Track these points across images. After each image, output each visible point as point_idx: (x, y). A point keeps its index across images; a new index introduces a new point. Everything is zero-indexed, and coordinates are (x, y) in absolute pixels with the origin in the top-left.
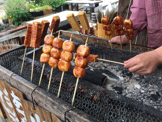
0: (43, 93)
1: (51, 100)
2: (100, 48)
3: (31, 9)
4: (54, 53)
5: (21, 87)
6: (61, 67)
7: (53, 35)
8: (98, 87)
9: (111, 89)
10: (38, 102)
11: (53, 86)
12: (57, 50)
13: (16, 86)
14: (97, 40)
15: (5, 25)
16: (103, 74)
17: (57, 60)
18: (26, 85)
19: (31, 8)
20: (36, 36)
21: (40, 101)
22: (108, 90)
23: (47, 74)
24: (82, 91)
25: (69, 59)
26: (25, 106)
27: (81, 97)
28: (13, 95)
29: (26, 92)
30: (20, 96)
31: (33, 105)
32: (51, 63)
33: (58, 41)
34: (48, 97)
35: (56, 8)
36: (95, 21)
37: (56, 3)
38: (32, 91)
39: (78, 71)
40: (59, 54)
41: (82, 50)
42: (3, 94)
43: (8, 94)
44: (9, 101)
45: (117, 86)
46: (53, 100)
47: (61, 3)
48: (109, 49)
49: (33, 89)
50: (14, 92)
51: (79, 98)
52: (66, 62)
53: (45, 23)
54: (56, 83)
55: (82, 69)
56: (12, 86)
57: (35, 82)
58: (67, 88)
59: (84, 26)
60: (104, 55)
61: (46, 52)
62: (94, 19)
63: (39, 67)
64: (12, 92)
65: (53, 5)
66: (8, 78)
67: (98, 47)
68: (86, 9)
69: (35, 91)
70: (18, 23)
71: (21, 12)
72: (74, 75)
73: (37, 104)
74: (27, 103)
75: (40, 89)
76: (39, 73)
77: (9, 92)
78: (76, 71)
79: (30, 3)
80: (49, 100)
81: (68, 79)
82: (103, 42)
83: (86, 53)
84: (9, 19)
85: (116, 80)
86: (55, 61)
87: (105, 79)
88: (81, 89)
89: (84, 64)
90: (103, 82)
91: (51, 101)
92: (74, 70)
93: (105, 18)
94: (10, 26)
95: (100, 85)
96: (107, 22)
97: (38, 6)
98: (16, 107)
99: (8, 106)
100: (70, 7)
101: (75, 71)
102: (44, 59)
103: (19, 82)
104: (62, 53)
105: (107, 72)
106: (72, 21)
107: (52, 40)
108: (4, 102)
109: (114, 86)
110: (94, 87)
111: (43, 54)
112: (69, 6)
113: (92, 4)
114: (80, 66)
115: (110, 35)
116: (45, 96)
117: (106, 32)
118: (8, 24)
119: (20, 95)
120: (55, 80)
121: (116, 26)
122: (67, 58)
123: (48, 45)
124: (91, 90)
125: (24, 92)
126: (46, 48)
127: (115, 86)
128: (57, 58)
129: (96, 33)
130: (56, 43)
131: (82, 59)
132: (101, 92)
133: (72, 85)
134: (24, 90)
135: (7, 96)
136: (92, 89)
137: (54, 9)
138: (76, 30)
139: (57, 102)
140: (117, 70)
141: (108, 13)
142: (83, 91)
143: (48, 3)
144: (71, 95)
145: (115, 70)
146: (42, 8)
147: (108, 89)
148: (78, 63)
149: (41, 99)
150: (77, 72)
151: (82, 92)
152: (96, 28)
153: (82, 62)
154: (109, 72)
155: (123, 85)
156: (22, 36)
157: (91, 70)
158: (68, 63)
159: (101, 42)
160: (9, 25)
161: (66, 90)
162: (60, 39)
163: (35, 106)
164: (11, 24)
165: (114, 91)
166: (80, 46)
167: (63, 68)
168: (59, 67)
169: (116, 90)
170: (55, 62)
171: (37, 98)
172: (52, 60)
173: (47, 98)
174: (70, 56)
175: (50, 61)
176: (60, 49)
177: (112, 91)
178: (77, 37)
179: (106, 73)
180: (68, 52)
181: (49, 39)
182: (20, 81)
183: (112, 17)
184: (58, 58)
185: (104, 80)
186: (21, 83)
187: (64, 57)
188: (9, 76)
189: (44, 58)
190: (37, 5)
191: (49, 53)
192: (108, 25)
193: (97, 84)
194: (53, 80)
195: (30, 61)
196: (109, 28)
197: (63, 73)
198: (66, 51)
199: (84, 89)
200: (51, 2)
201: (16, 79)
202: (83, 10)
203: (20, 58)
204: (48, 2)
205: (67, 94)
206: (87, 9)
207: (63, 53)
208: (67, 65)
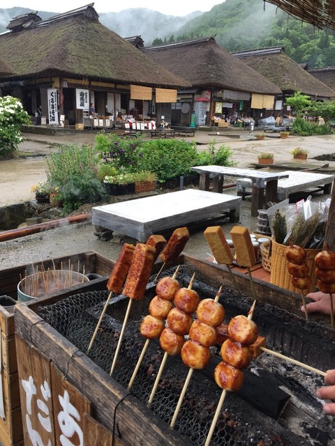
0: (141, 410)
1: (159, 432)
2: (277, 314)
3: (106, 178)
4: (177, 320)
5: (91, 387)
6: (187, 356)
7: (176, 279)
8: (268, 421)
9: (300, 432)
10: (124, 432)
11: (160, 398)
12: (184, 316)
13: (79, 381)
14: (271, 293)
15: (40, 206)
16: (281, 387)
17: (179, 337)
18: (104, 383)
19: (109, 175)
20: (139, 274)
21: (130, 430)
22: (293, 434)
23: (150, 363)
24: (230, 423)
25: (208, 342)
26: (92, 436)
27: (227, 438)
28: (64, 400)
29: (99, 401)
30: (83, 407)
31: (111, 436)
32: (167, 343)
33: (188, 297)
34: (151, 424)
35: (167, 180)
36: (265, 230)
37: (169, 167)
38: (117, 403)
39: (228, 374)
40: (186, 325)
41: (240, 328)
42: (35, 393)
43: (50, 396)
44: (47, 413)
45: (316, 426)
46: (163, 432)
47: (180, 168)
48: (301, 321)
49: (120, 398)
50: (69, 394)
51: (221, 440)
52: (200, 348)
53: (157, 242)
54: (168, 392)
55: (236, 371)
56: (69, 380)
57: (120, 378)
58: (194, 409)
59: (242, 257)
60: (287, 336)
61: (157, 315)
62: (265, 226)
63: (132, 344)
64: (66, 393)
65: (161, 172)
66: (62, 358)
67: (271, 312)
68: (241, 189)
69: (123, 404)
70: (70, 205)
71: (83, 181)
72: (215, 382)
73: (120, 436)
74: (98, 428)
75: (134, 401)
76: (130, 357)
77: (56, 390)
78: (222, 373)
79: (107, 162)
80: (155, 432)
81: (198, 387)
82: (285, 298)
83: (248, 336)
84: (53, 193)
85: (313, 409)
86: (175, 338)
87: (287, 402)
88: (228, 419)
89: (241, 360)
90: (282, 409)
91: (158, 435)
92: (216, 369)
93: (295, 250)
94: (51, 210)
95: (272, 417)
96: (298, 258)
97: (126, 170)
98: (61, 433)
99: (37, 426)
100: (202, 180)
101: (220, 374)
102: (151, 330)
103: (89, 373)
104: (194, 324)
105: (292, 385)
106: (214, 242)
107: (174, 290)
108: (30, 413)
109: (307, 424)
110: (258, 419)
111: (148, 316)
112: (201, 178)
113: (260, 179)
114: (233, 364)
115: (305, 287)
116: (145, 419)
117: (296, 280)
118: (46, 206)
119: (86, 405)
120: (166, 383)
121: (321, 272)
122: (203, 339)
123: (163, 298)
124: (252, 427)
125: (96, 399)
126: (157, 306)
127: (310, 426)
128: (180, 332)
129: (267, 263)
130: (184, 300)
131: (238, 348)
132: (275, 436)
133: (207, 403)
134: (97, 394)
135: (47, 400)
136: (253, 425)
137: (161, 181)
138: (222, 262)
139: (172, 440)
140: (317, 381)
141: (303, 223)
142: (233, 425)
143: (150, 167)
144: (202, 429)
145: (311, 380)
146: (135, 178)
147: (292, 431)
148: (229, 355)
149: (133, 426)
150: (224, 376)
151: (230, 428)
152: (268, 252)
153: (237, 356)
154: (297, 386)
155: (331, 426)
156: (92, 252)
157: (252, 370)
158: (205, 351)
159: (280, 299)
160: (49, 209)
161: (192, 414)
162: (192, 291)
163: (117, 439)
164: (55, 206)
165: (307, 437)
166: (236, 317)
167: (193, 361)
168: (184, 356)
169: (313, 437)
170: (175, 342)
171: (123, 420)
172: (169, 337)
173: (150, 426)
174: (211, 335)
175: (165, 338)
176: (191, 314)
177: (301, 437)
178: (221, 274)
179: (290, 388)
180: (209, 325)
181: (167, 288)
182: (91, 372)
183: (313, 233)
184: (182, 333)
185: (284, 405)
186: (94, 378)
187: (198, 335)
188: (68, 355)
189: (151, 326)
190: (122, 168)
191: (163, 318)
192: (300, 264)
193: (267, 412)
194: (163, 383)
195: (112, 324)
196: (303, 271)
197: (191, 371)
198: (204, 322)
199: (235, 421)
200: (156, 165)
201: (82, 364)
202: (233, 190)
203: (90, 311)
204: (151, 164)
205: (192, 423)
206: (244, 188)
207: (196, 325)
208: (203, 355)
